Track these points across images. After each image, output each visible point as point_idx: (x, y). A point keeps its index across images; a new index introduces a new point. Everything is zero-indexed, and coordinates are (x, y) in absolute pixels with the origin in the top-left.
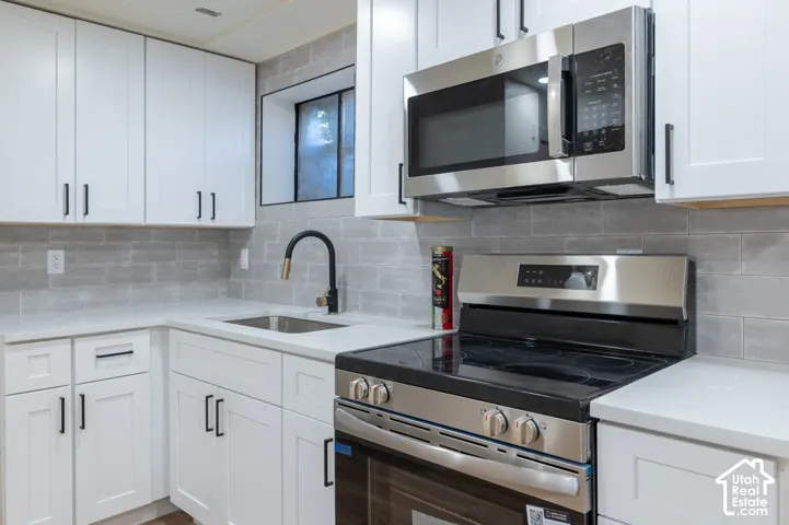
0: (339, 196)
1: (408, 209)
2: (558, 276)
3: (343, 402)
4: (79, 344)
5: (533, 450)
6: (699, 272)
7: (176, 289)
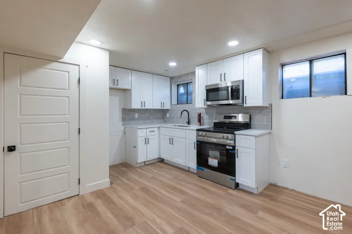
0: (187, 103)
1: (206, 107)
2: (231, 117)
3: (198, 136)
4: (147, 129)
5: (227, 139)
6: (252, 117)
7: (155, 121)
